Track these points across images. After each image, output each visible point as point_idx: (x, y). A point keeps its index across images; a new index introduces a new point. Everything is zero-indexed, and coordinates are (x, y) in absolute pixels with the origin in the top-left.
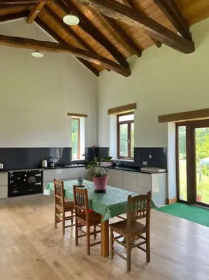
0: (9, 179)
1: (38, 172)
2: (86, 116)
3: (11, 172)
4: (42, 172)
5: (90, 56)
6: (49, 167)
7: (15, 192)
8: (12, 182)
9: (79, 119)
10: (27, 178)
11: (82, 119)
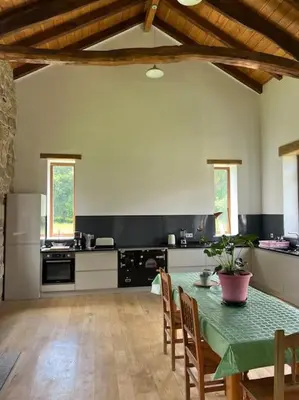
0: (120, 260)
1: (160, 253)
2: (239, 162)
3: (123, 251)
4: (166, 252)
5: (235, 57)
6: (179, 245)
7: (128, 280)
8: (123, 265)
9: (228, 169)
10: (144, 260)
11: (233, 167)
